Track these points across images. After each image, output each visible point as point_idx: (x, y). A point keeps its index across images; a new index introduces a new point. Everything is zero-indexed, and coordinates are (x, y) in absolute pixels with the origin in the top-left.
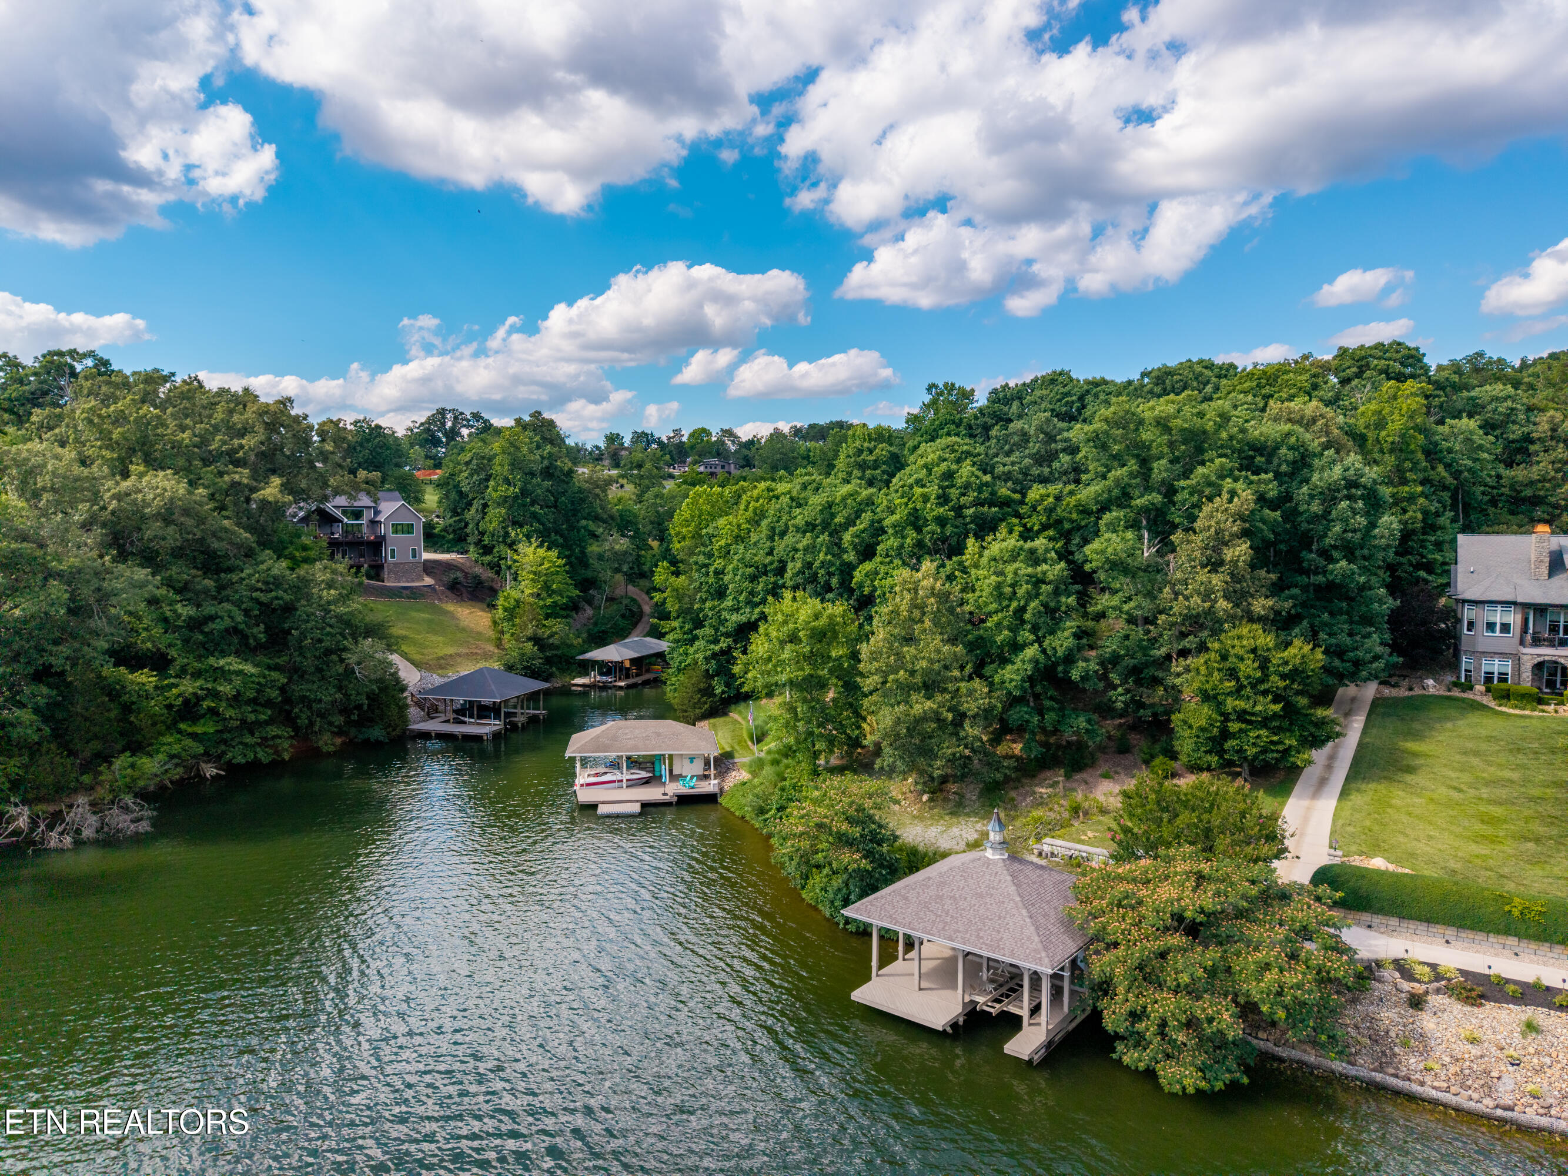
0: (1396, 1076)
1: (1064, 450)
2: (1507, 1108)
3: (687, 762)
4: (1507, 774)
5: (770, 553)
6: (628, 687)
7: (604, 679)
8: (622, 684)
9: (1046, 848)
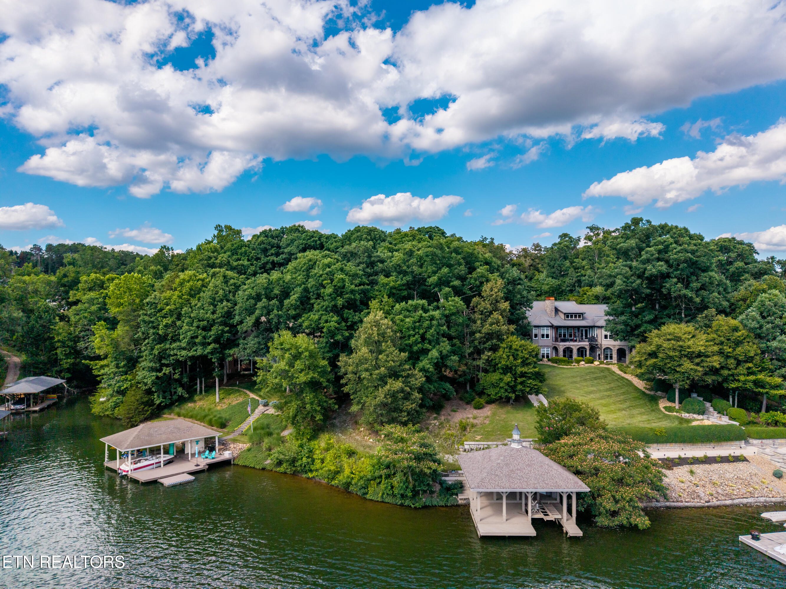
0: (673, 502)
1: (378, 261)
2: (709, 502)
3: (194, 444)
4: (592, 389)
5: (213, 313)
6: (41, 410)
7: (18, 407)
8: (37, 408)
9: (467, 447)
